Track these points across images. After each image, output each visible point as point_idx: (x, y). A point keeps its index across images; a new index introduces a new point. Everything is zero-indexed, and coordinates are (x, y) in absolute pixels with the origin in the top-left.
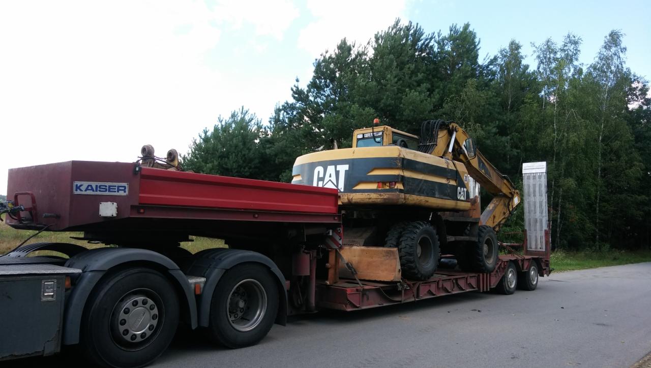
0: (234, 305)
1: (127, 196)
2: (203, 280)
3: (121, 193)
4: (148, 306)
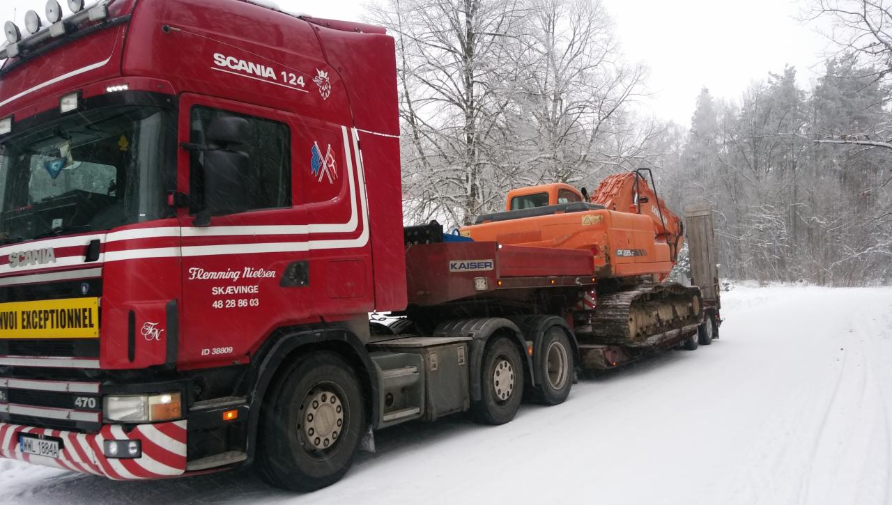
1: (493, 270)
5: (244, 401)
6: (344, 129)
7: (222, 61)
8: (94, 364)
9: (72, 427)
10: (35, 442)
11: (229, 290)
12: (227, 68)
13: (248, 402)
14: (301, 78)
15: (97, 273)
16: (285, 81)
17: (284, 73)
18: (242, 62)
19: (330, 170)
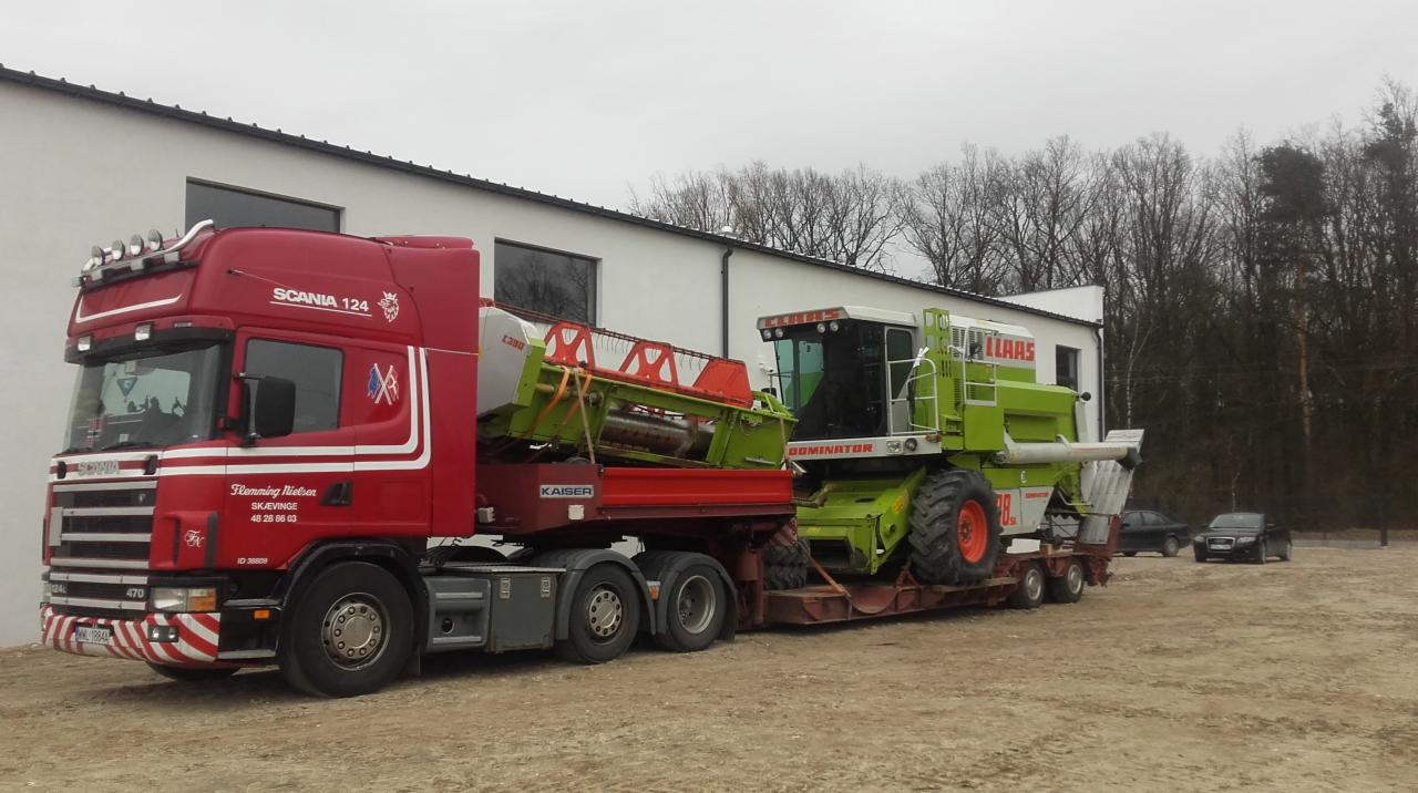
0: (683, 606)
1: (593, 498)
2: (658, 583)
3: (587, 496)
4: (610, 598)
5: (276, 602)
6: (411, 349)
7: (281, 295)
8: (144, 565)
9: (124, 615)
10: (89, 630)
11: (268, 506)
12: (286, 301)
13: (280, 605)
14: (365, 302)
15: (153, 485)
16: (347, 307)
17: (346, 300)
18: (301, 294)
19: (391, 392)
